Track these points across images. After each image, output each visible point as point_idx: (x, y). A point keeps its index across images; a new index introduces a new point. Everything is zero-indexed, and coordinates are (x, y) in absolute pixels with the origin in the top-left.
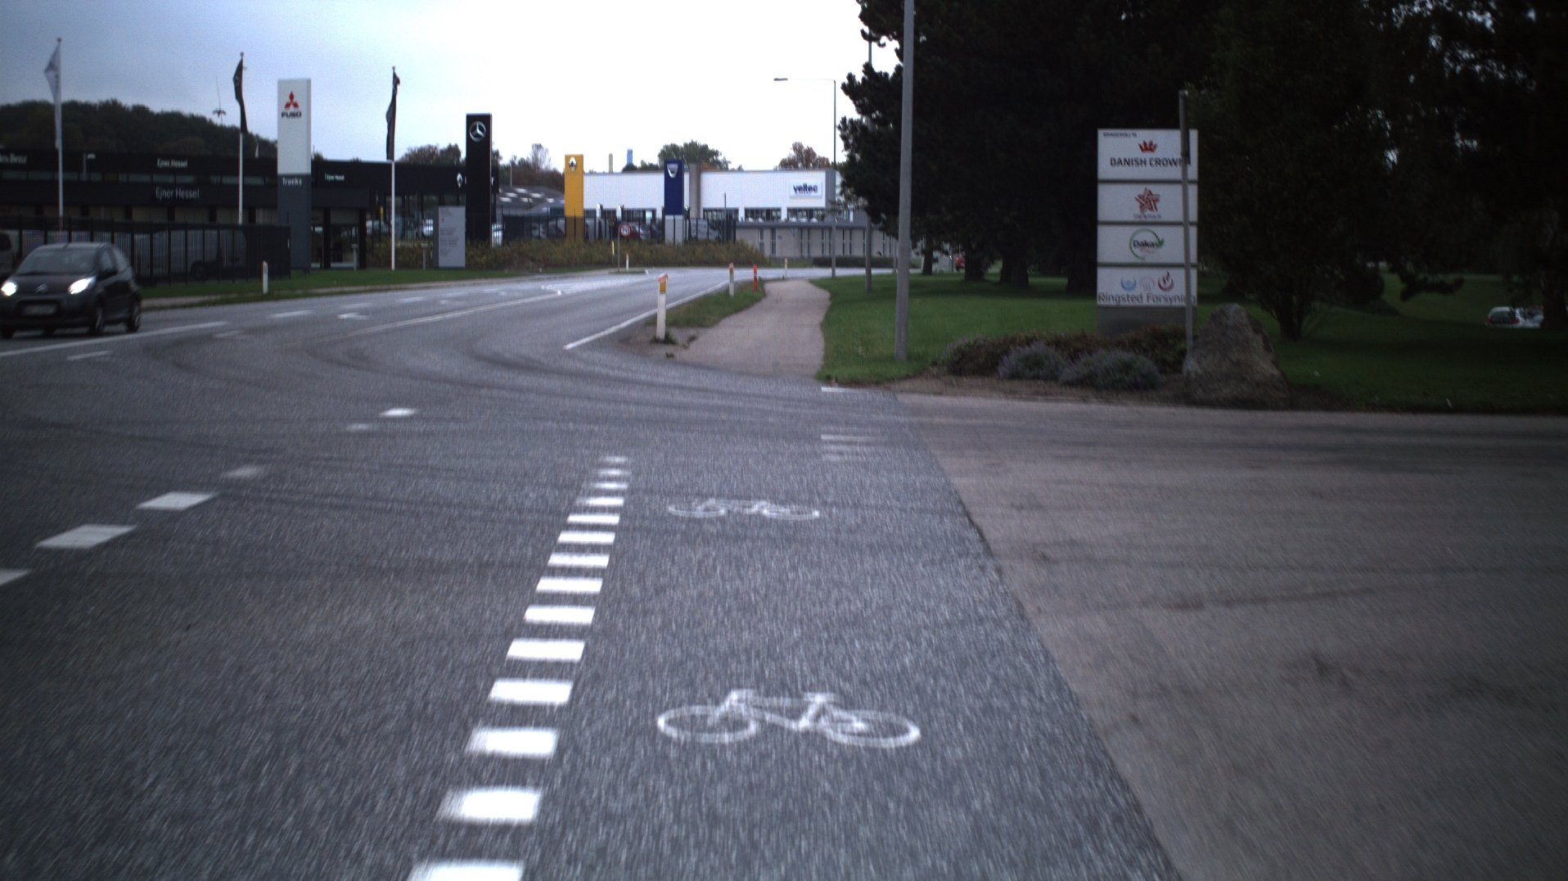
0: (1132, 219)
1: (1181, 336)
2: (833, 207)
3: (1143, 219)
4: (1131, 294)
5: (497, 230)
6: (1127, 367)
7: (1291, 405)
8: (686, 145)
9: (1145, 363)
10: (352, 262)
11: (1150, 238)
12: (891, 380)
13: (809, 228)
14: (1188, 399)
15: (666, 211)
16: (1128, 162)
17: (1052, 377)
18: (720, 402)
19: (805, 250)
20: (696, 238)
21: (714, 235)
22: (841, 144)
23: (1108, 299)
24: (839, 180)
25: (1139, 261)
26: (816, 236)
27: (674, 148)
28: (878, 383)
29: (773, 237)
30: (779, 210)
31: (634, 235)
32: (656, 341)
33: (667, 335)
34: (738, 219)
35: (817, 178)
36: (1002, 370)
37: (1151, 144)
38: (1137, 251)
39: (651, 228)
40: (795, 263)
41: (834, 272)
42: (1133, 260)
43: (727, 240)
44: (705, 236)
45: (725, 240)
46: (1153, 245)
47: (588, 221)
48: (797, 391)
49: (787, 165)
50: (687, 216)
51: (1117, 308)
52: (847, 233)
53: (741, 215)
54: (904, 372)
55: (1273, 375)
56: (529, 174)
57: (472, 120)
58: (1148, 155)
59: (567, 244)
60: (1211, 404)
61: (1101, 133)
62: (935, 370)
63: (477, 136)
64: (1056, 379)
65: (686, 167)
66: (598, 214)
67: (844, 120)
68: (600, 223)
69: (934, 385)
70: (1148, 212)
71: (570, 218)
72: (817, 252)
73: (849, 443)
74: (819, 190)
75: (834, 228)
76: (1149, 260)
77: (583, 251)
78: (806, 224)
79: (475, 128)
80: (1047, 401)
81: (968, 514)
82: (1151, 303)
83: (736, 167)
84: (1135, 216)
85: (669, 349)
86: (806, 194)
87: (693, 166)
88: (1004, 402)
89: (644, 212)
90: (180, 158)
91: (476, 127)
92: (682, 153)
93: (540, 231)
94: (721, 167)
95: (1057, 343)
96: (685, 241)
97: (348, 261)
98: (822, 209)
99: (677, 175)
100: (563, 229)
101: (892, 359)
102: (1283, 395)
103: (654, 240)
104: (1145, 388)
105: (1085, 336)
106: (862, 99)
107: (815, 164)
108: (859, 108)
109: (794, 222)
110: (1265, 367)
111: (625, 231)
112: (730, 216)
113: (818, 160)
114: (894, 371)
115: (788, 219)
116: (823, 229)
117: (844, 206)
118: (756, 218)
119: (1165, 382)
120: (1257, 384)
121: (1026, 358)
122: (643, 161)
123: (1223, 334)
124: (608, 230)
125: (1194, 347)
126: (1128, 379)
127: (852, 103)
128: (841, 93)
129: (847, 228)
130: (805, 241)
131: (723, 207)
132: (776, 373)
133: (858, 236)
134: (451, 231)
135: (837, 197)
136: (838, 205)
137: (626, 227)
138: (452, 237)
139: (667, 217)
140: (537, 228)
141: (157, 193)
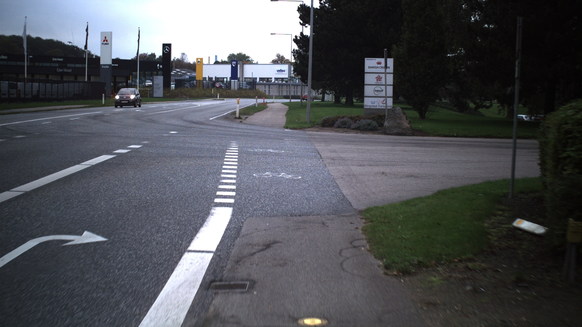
1: (384, 116)
2: (291, 78)
3: (377, 84)
4: (374, 105)
5: (172, 84)
6: (369, 125)
7: (413, 135)
8: (238, 54)
9: (374, 123)
11: (379, 89)
12: (305, 128)
13: (282, 85)
14: (385, 133)
15: (232, 78)
16: (373, 67)
17: (349, 127)
18: (257, 132)
19: (281, 92)
20: (242, 88)
21: (248, 87)
22: (293, 58)
23: (367, 106)
24: (292, 69)
25: (376, 96)
26: (285, 87)
27: (233, 55)
28: (301, 129)
29: (269, 88)
30: (271, 78)
31: (221, 87)
32: (236, 118)
33: (239, 116)
34: (256, 82)
35: (285, 67)
36: (335, 125)
37: (380, 62)
38: (375, 92)
39: (226, 85)
40: (277, 97)
41: (290, 101)
42: (374, 95)
43: (253, 89)
44: (245, 87)
45: (252, 88)
46: (380, 91)
47: (204, 82)
48: (278, 130)
49: (275, 62)
50: (239, 81)
51: (370, 109)
52: (296, 87)
53: (258, 80)
54: (308, 126)
55: (408, 127)
56: (181, 64)
57: (164, 45)
58: (379, 65)
59: (197, 90)
60: (391, 134)
61: (366, 59)
62: (317, 126)
63: (166, 51)
64: (350, 128)
65: (239, 62)
66: (207, 79)
67: (294, 50)
68: (208, 82)
69: (317, 129)
70: (379, 82)
71: (198, 80)
72: (285, 94)
73: (292, 140)
74: (286, 71)
75: (291, 85)
76: (379, 95)
77: (203, 92)
78: (281, 83)
81: (319, 153)
82: (379, 108)
83: (256, 63)
84: (375, 83)
85: (240, 120)
86: (281, 73)
87: (241, 62)
88: (335, 133)
89: (224, 78)
90: (61, 58)
91: (166, 48)
92: (236, 57)
93: (187, 85)
94: (250, 62)
95: (351, 118)
96: (238, 89)
98: (287, 78)
99: (235, 65)
100: (195, 84)
101: (305, 123)
102: (411, 132)
103: (227, 89)
104: (374, 130)
105: (359, 116)
106: (299, 44)
107: (284, 62)
108: (298, 46)
109: (277, 83)
110: (406, 124)
111: (217, 85)
112: (254, 80)
113: (285, 60)
114: (306, 126)
115: (275, 82)
116: (287, 85)
117: (294, 78)
118: (263, 81)
119: (379, 128)
120: (404, 129)
121: (342, 122)
122: (222, 60)
123: (395, 115)
124: (211, 85)
125: (387, 119)
126: (369, 128)
127: (296, 45)
128: (293, 42)
129: (296, 85)
130: (281, 89)
131: (251, 77)
132: (272, 126)
133: (299, 88)
134: (158, 85)
135: (292, 75)
136: (292, 77)
137: (218, 84)
138: (158, 87)
139: (232, 80)
140: (186, 84)
141: (57, 70)
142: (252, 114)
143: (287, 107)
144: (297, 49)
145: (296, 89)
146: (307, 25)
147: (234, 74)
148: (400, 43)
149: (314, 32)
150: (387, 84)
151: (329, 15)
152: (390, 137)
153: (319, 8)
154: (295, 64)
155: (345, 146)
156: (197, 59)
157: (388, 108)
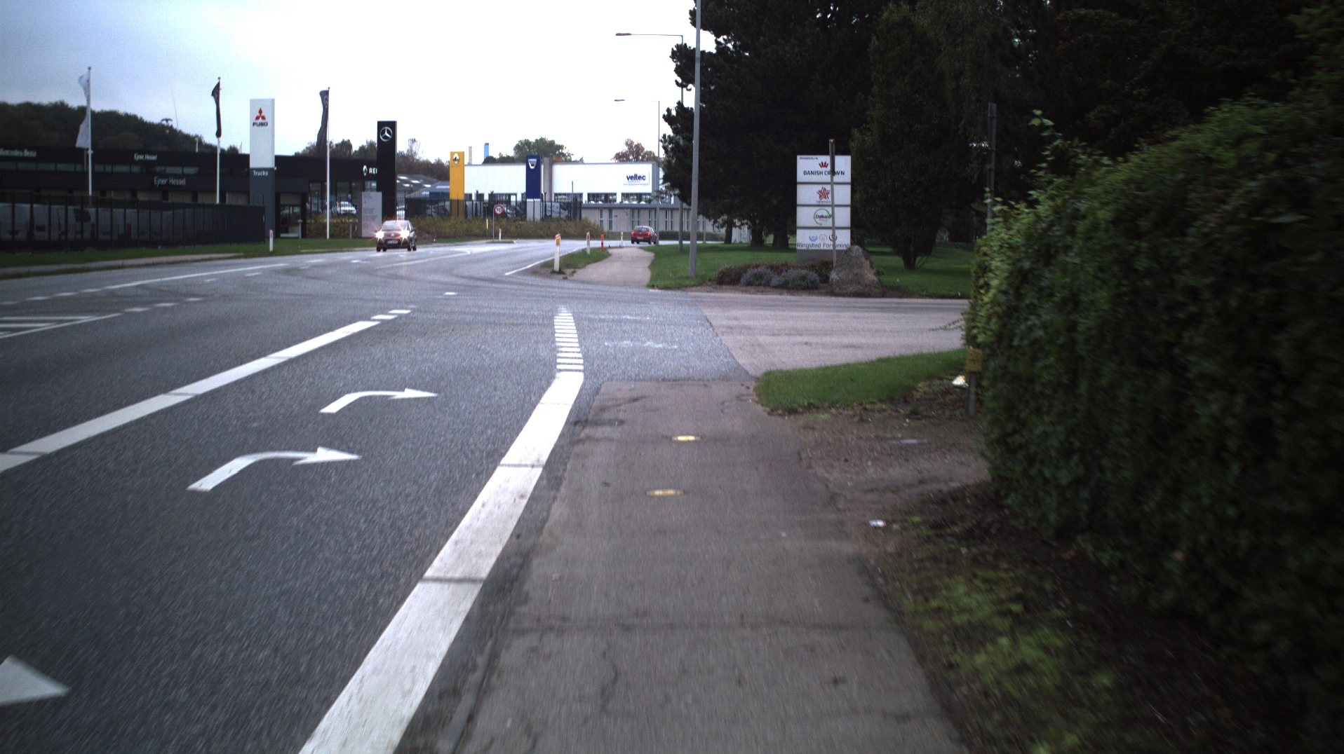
0: (816, 203)
1: (832, 263)
2: (658, 194)
3: (821, 203)
4: (814, 243)
5: (400, 210)
6: (803, 278)
7: (883, 295)
8: (537, 140)
9: (814, 276)
10: (296, 233)
11: (826, 213)
13: (639, 209)
14: (833, 294)
15: (527, 194)
16: (813, 173)
17: (767, 284)
18: (599, 293)
20: (551, 216)
21: (565, 214)
22: (662, 151)
23: (802, 246)
24: (661, 174)
25: (819, 226)
26: (645, 215)
27: (527, 143)
28: (678, 288)
29: (610, 216)
30: (615, 194)
31: (504, 214)
32: (554, 272)
34: (581, 202)
35: (646, 169)
36: (742, 280)
37: (824, 163)
38: (818, 220)
39: (515, 209)
40: (628, 236)
42: (816, 225)
43: (575, 218)
44: (557, 215)
45: (573, 217)
46: (827, 217)
47: (468, 203)
48: (637, 291)
49: (621, 158)
50: (543, 200)
51: (807, 251)
52: (670, 214)
53: (585, 198)
54: (693, 283)
55: (874, 280)
56: (409, 164)
57: (381, 125)
58: (821, 169)
59: (452, 221)
60: (843, 295)
61: (799, 157)
62: (709, 283)
63: (386, 137)
64: (769, 285)
65: (541, 160)
66: (474, 198)
67: (664, 136)
68: (476, 204)
69: (708, 288)
70: (824, 200)
71: (455, 200)
73: (662, 304)
74: (647, 178)
75: (658, 209)
76: (824, 225)
77: (465, 226)
78: (637, 206)
79: (384, 132)
80: (762, 294)
81: (708, 320)
82: (825, 248)
83: (578, 159)
85: (563, 276)
86: (636, 182)
87: (546, 159)
89: (509, 195)
90: (151, 153)
91: (384, 130)
92: (534, 147)
93: (431, 210)
94: (566, 159)
95: (772, 267)
96: (542, 219)
97: (293, 232)
98: (649, 194)
99: (535, 167)
100: (448, 209)
101: (688, 278)
102: (879, 291)
103: (518, 218)
104: (812, 289)
105: (786, 264)
106: (675, 124)
107: (643, 157)
108: (674, 130)
109: (627, 204)
110: (870, 276)
111: (498, 210)
112: (576, 200)
113: (645, 154)
114: (688, 282)
115: (622, 202)
116: (650, 209)
117: (666, 193)
118: (597, 201)
119: (821, 285)
120: (866, 285)
121: (755, 275)
122: (500, 154)
123: (850, 260)
124: (482, 209)
125: (836, 267)
126: (804, 284)
127: (669, 127)
128: (662, 120)
129: (669, 209)
130: (636, 219)
131: (571, 192)
132: (625, 284)
133: (677, 215)
134: (371, 210)
135: (661, 187)
136: (661, 192)
137: (499, 208)
138: (372, 215)
139: (528, 200)
140: (428, 208)
141: (155, 181)
142: (584, 267)
143: (651, 255)
144: (672, 134)
145: (670, 219)
146: (690, 86)
147: (533, 186)
148: (867, 126)
149: (702, 101)
150: (836, 203)
151: (736, 66)
152: (841, 299)
153: (714, 51)
154: (667, 166)
155: (754, 312)
156: (452, 154)
157: (837, 248)
